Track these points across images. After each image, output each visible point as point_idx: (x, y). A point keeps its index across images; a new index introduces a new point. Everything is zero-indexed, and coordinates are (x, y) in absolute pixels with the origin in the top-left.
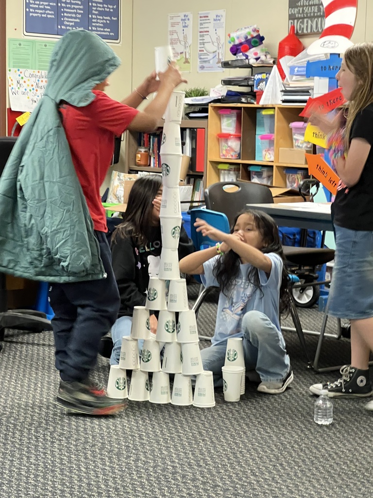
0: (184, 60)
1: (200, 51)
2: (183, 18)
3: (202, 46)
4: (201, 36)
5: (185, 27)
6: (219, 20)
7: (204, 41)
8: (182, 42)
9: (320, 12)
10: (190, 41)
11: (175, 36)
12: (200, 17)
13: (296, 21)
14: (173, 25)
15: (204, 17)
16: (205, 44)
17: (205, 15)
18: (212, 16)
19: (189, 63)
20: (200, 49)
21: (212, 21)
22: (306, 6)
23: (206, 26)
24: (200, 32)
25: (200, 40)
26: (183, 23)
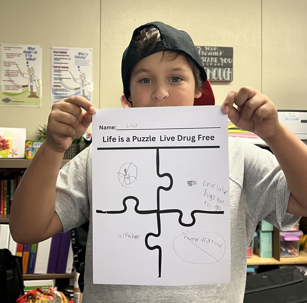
0: (29, 94)
1: (54, 86)
2: (27, 50)
3: (59, 81)
4: (56, 71)
5: (30, 59)
6: (84, 58)
7: (61, 77)
8: (25, 75)
9: (221, 63)
10: (39, 75)
11: (13, 68)
12: (55, 52)
14: (9, 56)
15: (61, 52)
16: (63, 79)
17: (61, 51)
18: (72, 52)
19: (37, 97)
20: (55, 84)
21: (72, 57)
22: (204, 56)
23: (63, 62)
24: (55, 67)
25: (55, 75)
26: (26, 55)
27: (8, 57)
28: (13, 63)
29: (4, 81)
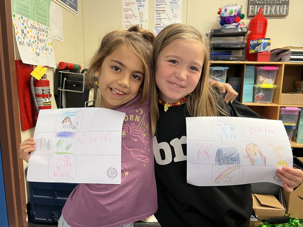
1: (156, 24)
3: (159, 21)
4: (157, 14)
5: (140, 6)
6: (176, 3)
7: (161, 17)
8: (137, 17)
10: (146, 17)
11: (130, 13)
13: (256, 6)
16: (162, 19)
20: (157, 23)
21: (168, 3)
23: (162, 7)
24: (156, 11)
25: (156, 16)
26: (138, 3)
27: (126, 5)
28: (129, 9)
29: (124, 22)
